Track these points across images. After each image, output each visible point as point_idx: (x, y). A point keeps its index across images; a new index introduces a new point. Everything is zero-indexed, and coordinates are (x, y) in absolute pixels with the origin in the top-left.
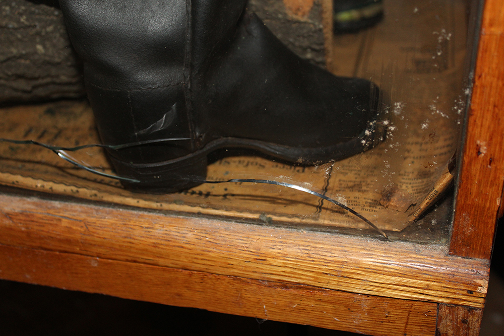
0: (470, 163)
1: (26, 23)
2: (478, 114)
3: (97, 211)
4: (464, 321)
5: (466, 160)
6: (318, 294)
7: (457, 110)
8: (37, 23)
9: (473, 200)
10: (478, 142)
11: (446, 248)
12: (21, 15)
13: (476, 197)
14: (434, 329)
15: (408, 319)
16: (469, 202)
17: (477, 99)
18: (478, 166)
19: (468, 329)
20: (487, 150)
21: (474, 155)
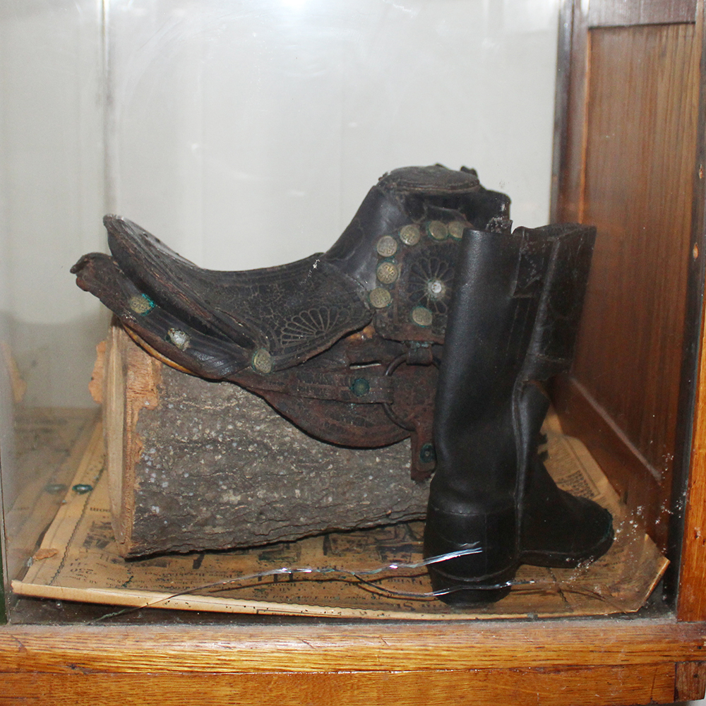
0: (691, 545)
1: (295, 470)
2: (694, 508)
3: (388, 627)
4: (696, 676)
5: (688, 542)
6: (584, 673)
7: (678, 508)
8: (304, 470)
9: (694, 573)
10: (695, 528)
11: (674, 618)
12: (292, 463)
13: (696, 570)
14: (673, 689)
15: (654, 682)
16: (691, 576)
17: (692, 498)
18: (696, 547)
19: (698, 682)
20: (701, 534)
21: (693, 538)
